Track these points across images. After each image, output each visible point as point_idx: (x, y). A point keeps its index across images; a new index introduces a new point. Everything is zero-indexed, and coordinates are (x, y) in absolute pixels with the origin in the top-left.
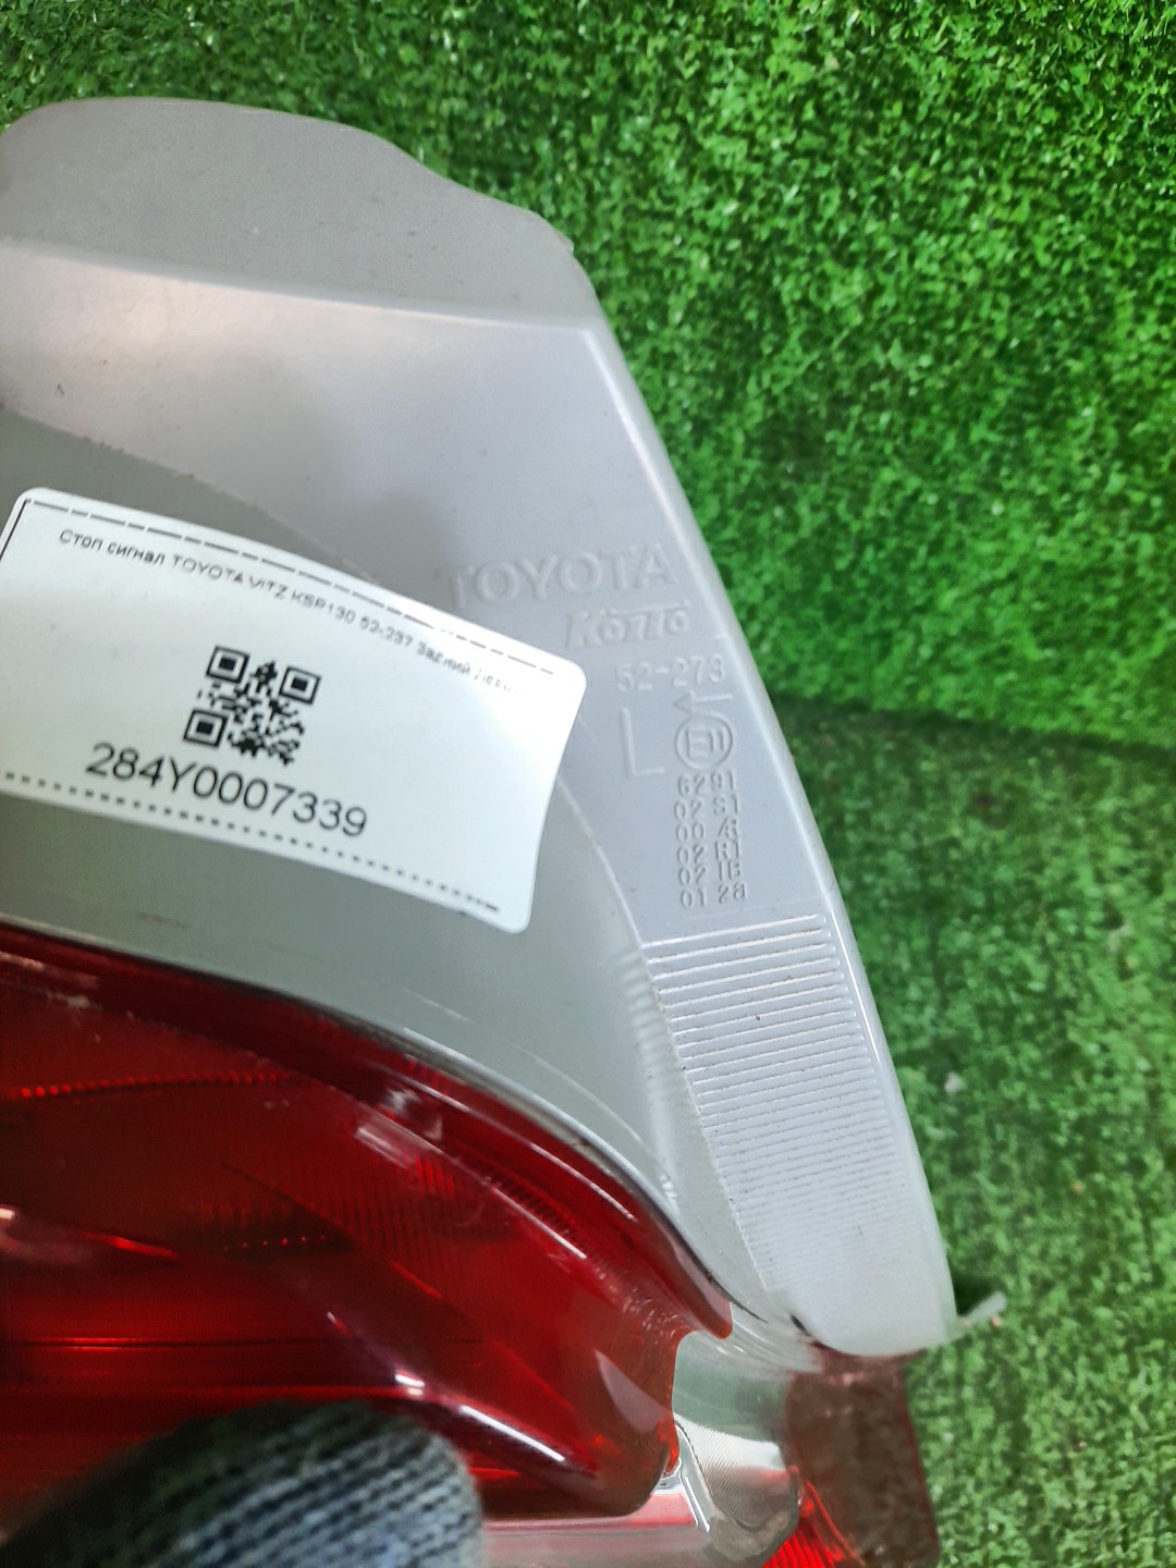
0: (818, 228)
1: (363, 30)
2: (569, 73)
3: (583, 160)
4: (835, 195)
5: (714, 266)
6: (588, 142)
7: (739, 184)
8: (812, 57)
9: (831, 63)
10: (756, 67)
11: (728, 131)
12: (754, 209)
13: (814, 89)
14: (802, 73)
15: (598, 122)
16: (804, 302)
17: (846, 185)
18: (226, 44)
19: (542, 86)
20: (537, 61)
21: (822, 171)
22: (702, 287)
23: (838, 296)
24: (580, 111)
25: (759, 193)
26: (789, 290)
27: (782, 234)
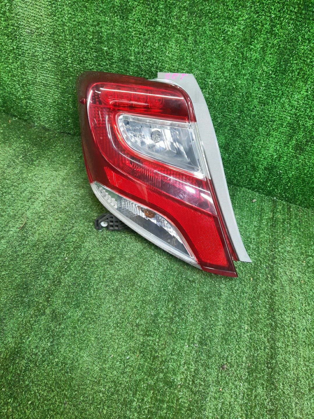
0: (306, 114)
1: (252, 87)
2: (276, 92)
3: (275, 103)
4: (309, 110)
5: (291, 119)
6: (276, 101)
7: (296, 107)
8: (307, 92)
9: (309, 93)
10: (299, 93)
11: (295, 101)
12: (297, 111)
13: (307, 96)
14: (305, 94)
15: (278, 98)
16: (303, 125)
17: (310, 108)
18: (236, 87)
19: (272, 94)
20: (272, 91)
21: (307, 106)
22: (289, 122)
23: (308, 125)
24: (276, 97)
25: (298, 109)
26: (301, 123)
27: (301, 115)
